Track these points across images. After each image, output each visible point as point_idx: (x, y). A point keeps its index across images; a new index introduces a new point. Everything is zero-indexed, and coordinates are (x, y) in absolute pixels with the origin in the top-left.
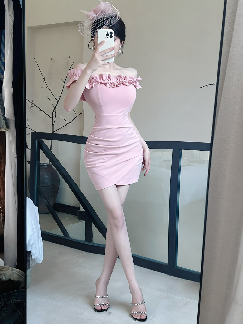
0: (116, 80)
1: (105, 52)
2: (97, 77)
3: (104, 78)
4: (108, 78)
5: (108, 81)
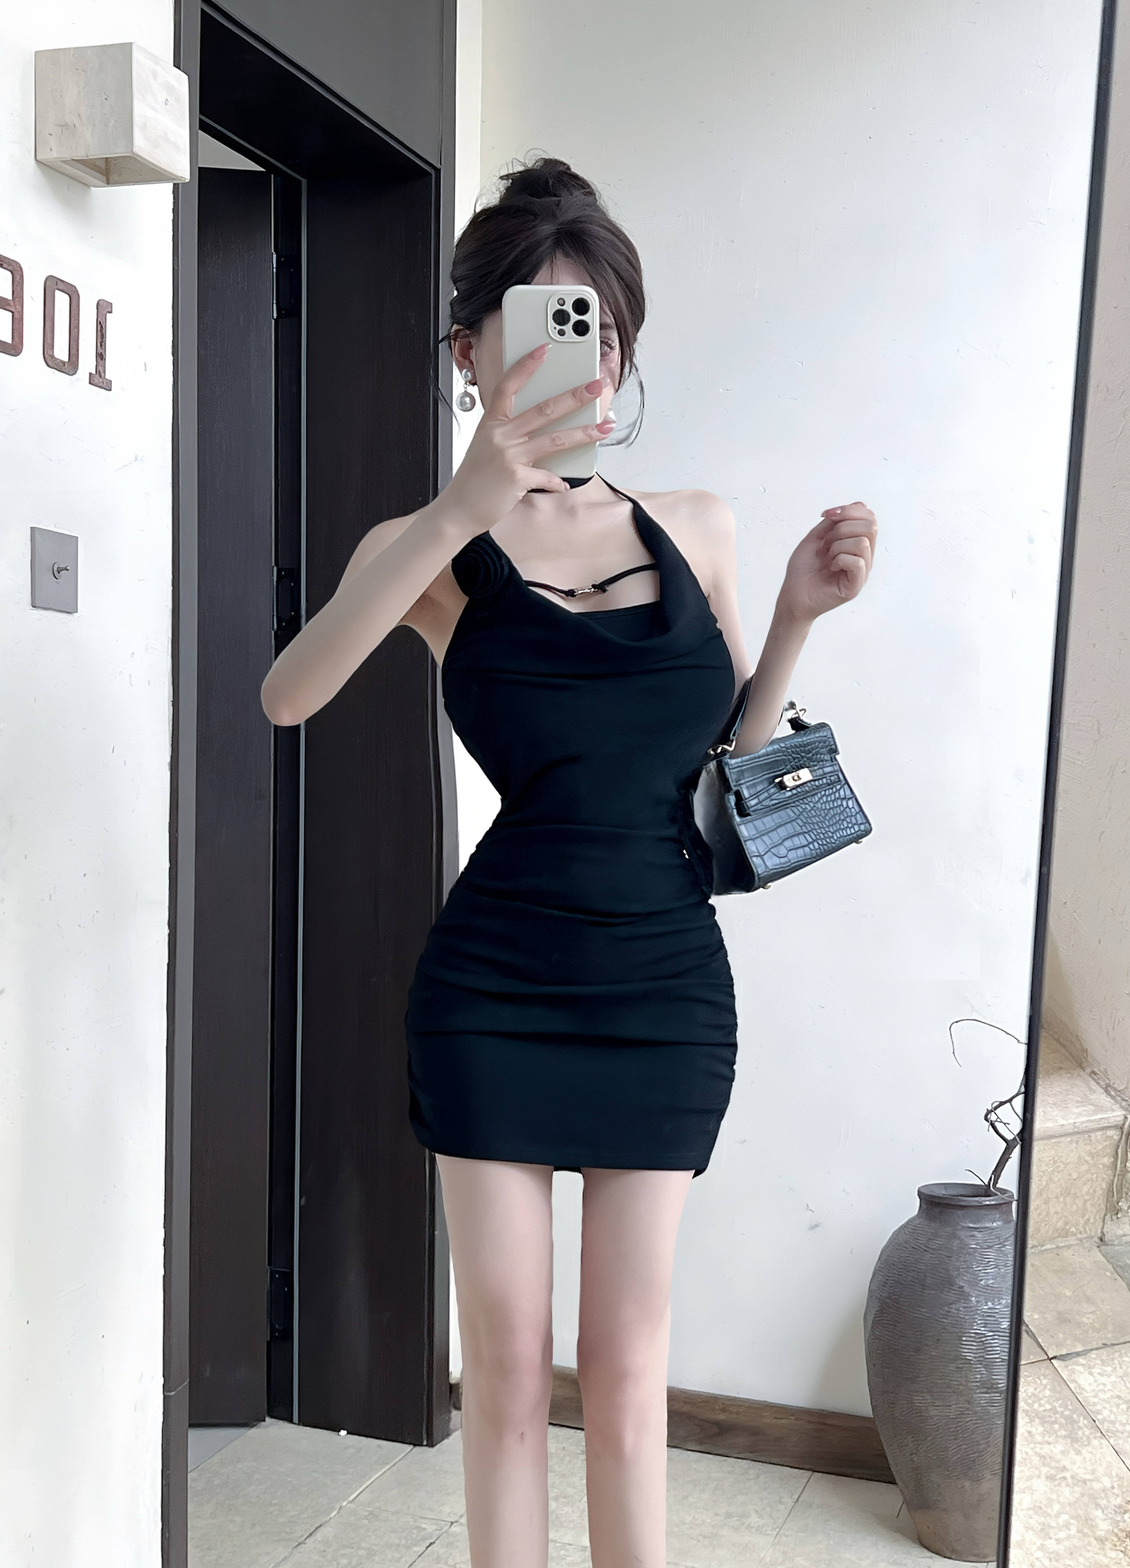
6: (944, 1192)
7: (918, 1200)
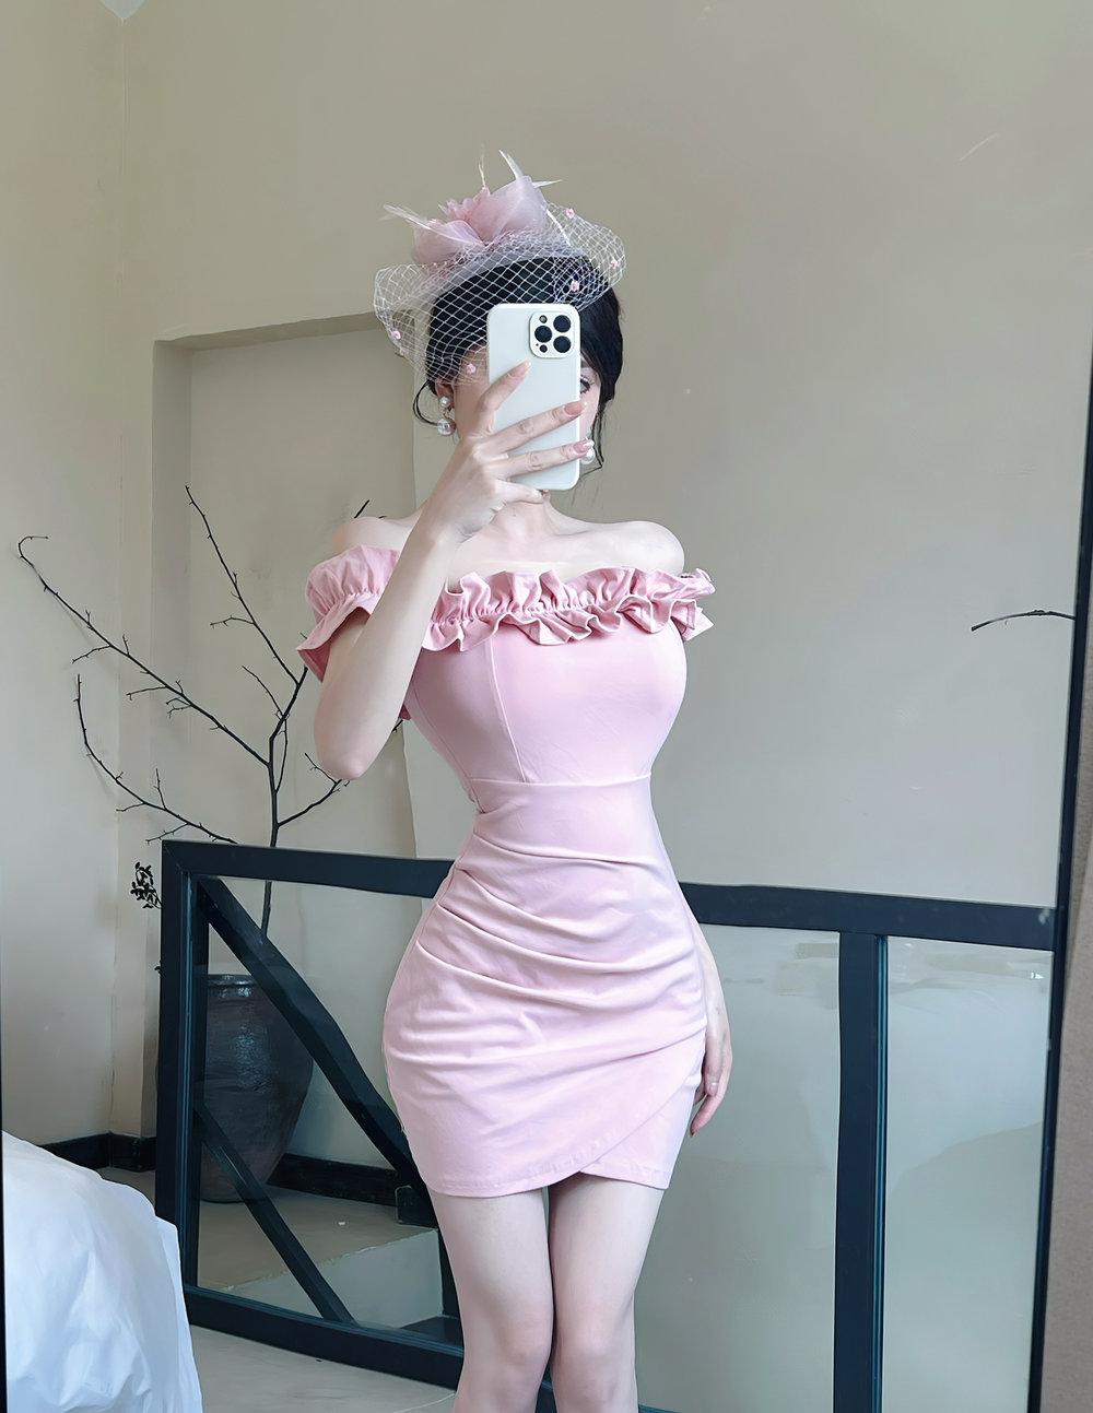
0: (585, 595)
1: (528, 429)
2: (477, 590)
3: (521, 595)
4: (543, 593)
5: (540, 609)
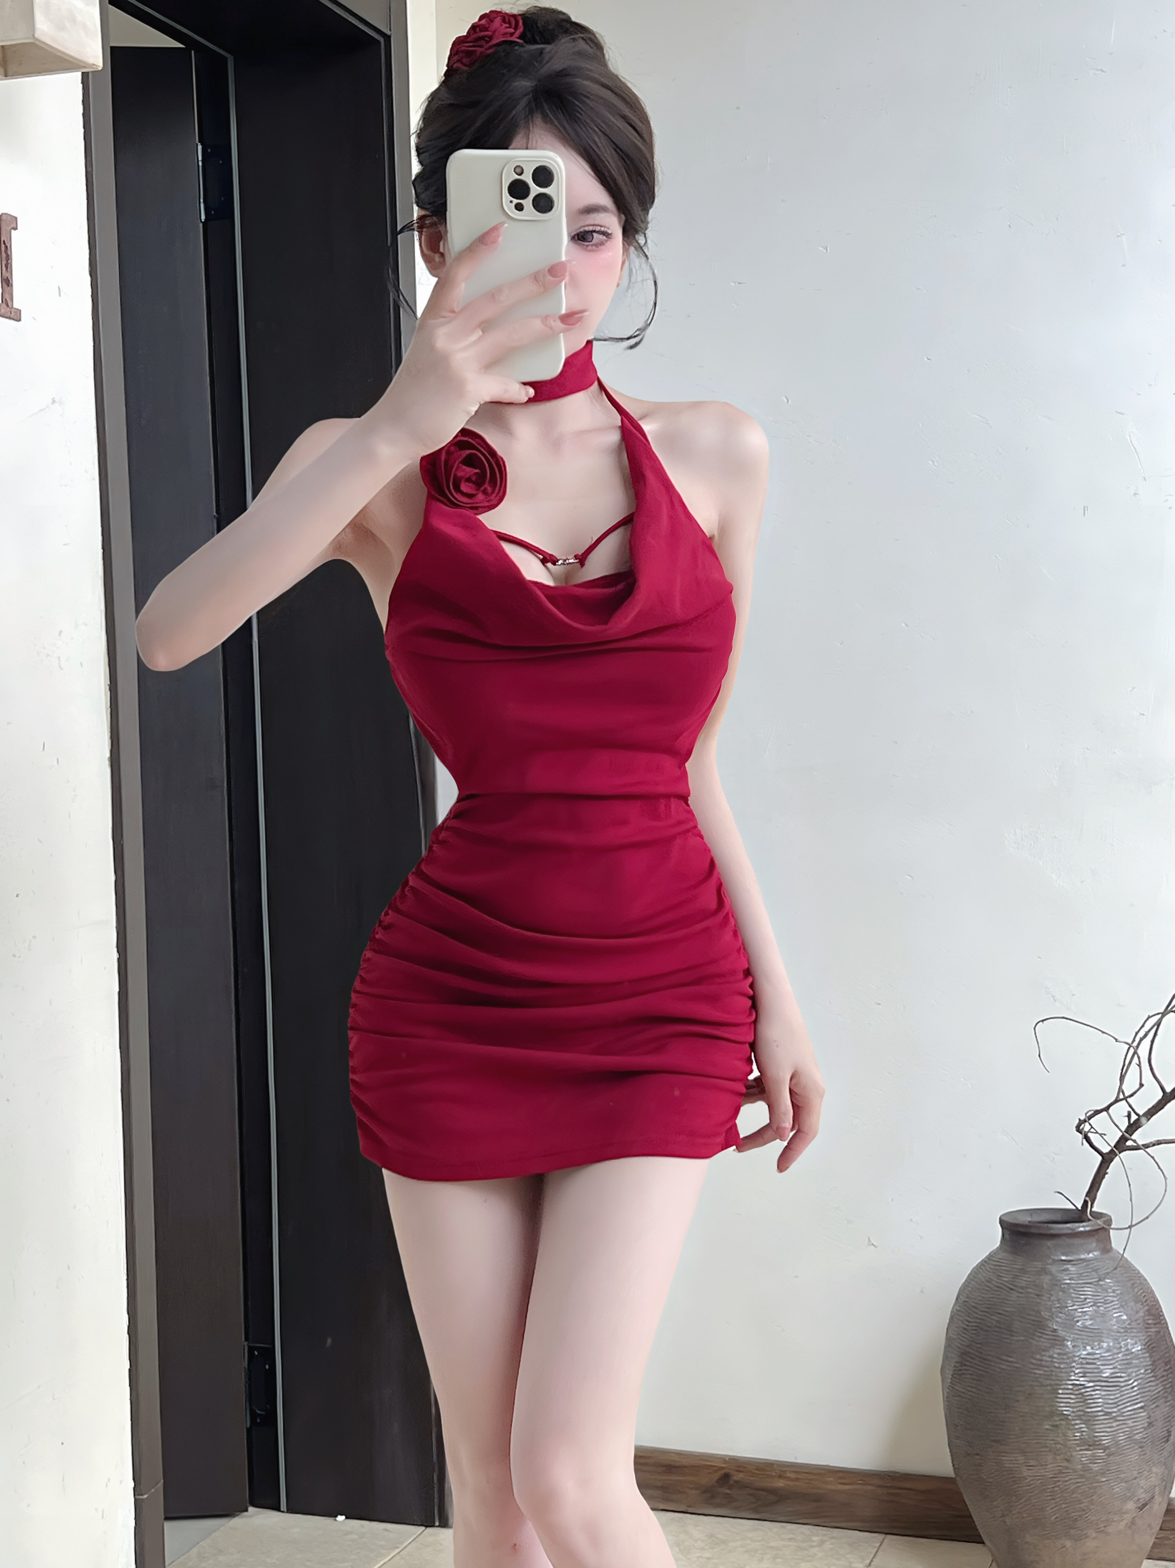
6: (1029, 1219)
7: (1000, 1229)
